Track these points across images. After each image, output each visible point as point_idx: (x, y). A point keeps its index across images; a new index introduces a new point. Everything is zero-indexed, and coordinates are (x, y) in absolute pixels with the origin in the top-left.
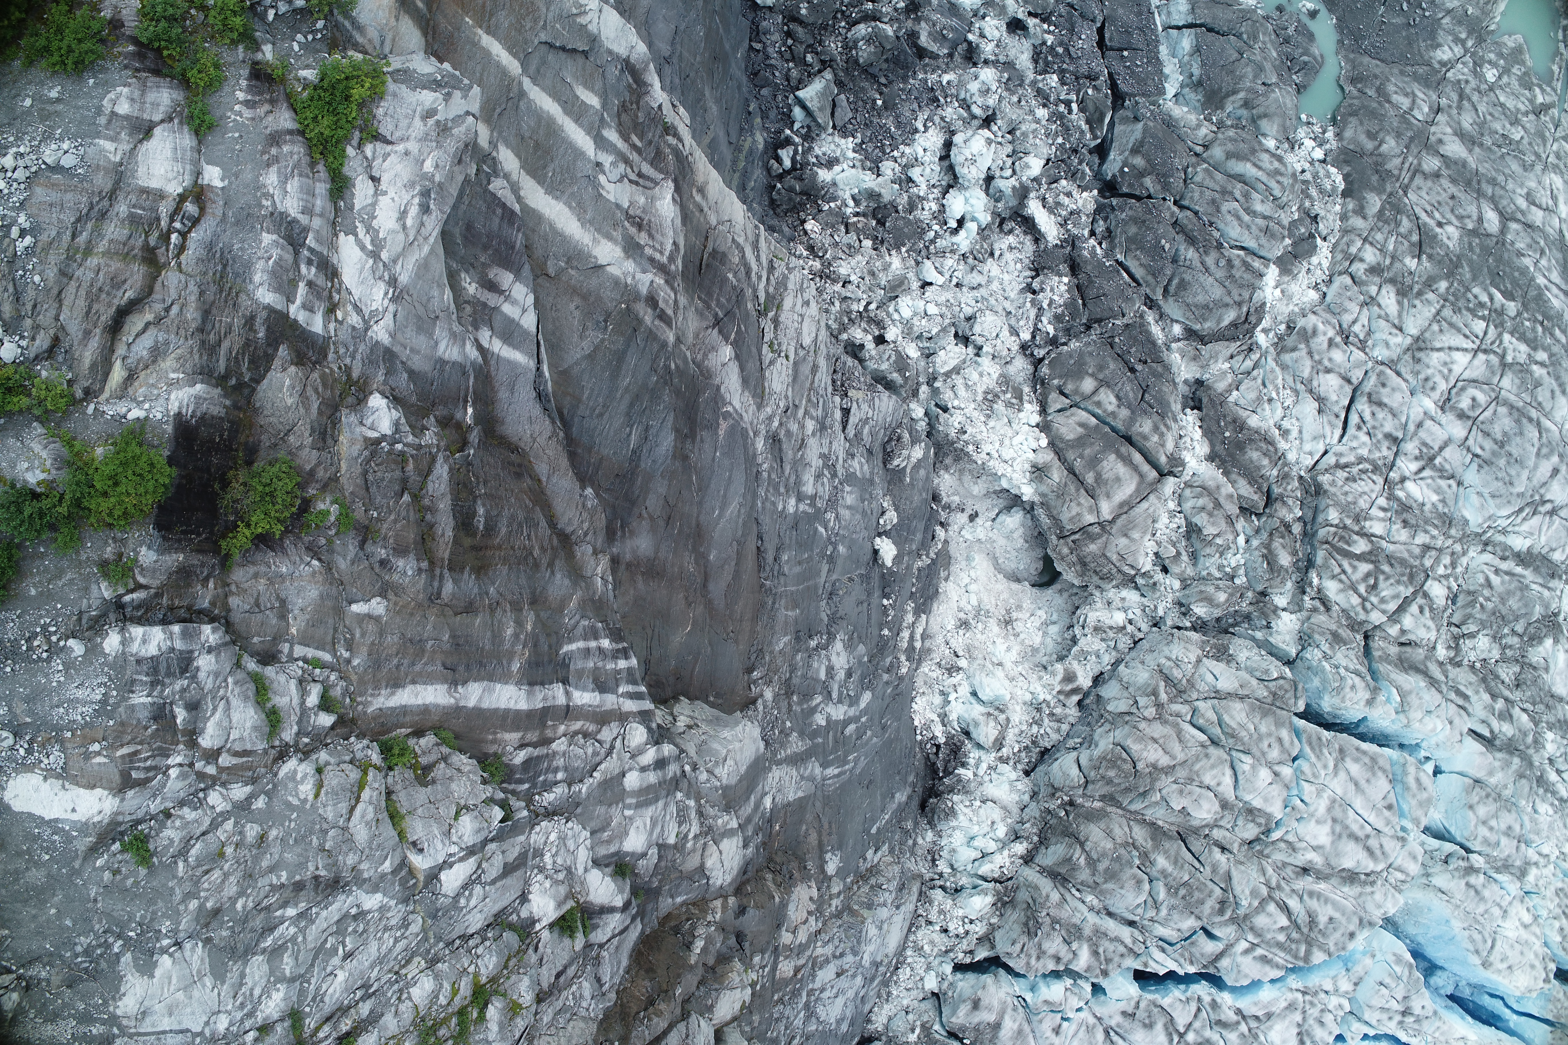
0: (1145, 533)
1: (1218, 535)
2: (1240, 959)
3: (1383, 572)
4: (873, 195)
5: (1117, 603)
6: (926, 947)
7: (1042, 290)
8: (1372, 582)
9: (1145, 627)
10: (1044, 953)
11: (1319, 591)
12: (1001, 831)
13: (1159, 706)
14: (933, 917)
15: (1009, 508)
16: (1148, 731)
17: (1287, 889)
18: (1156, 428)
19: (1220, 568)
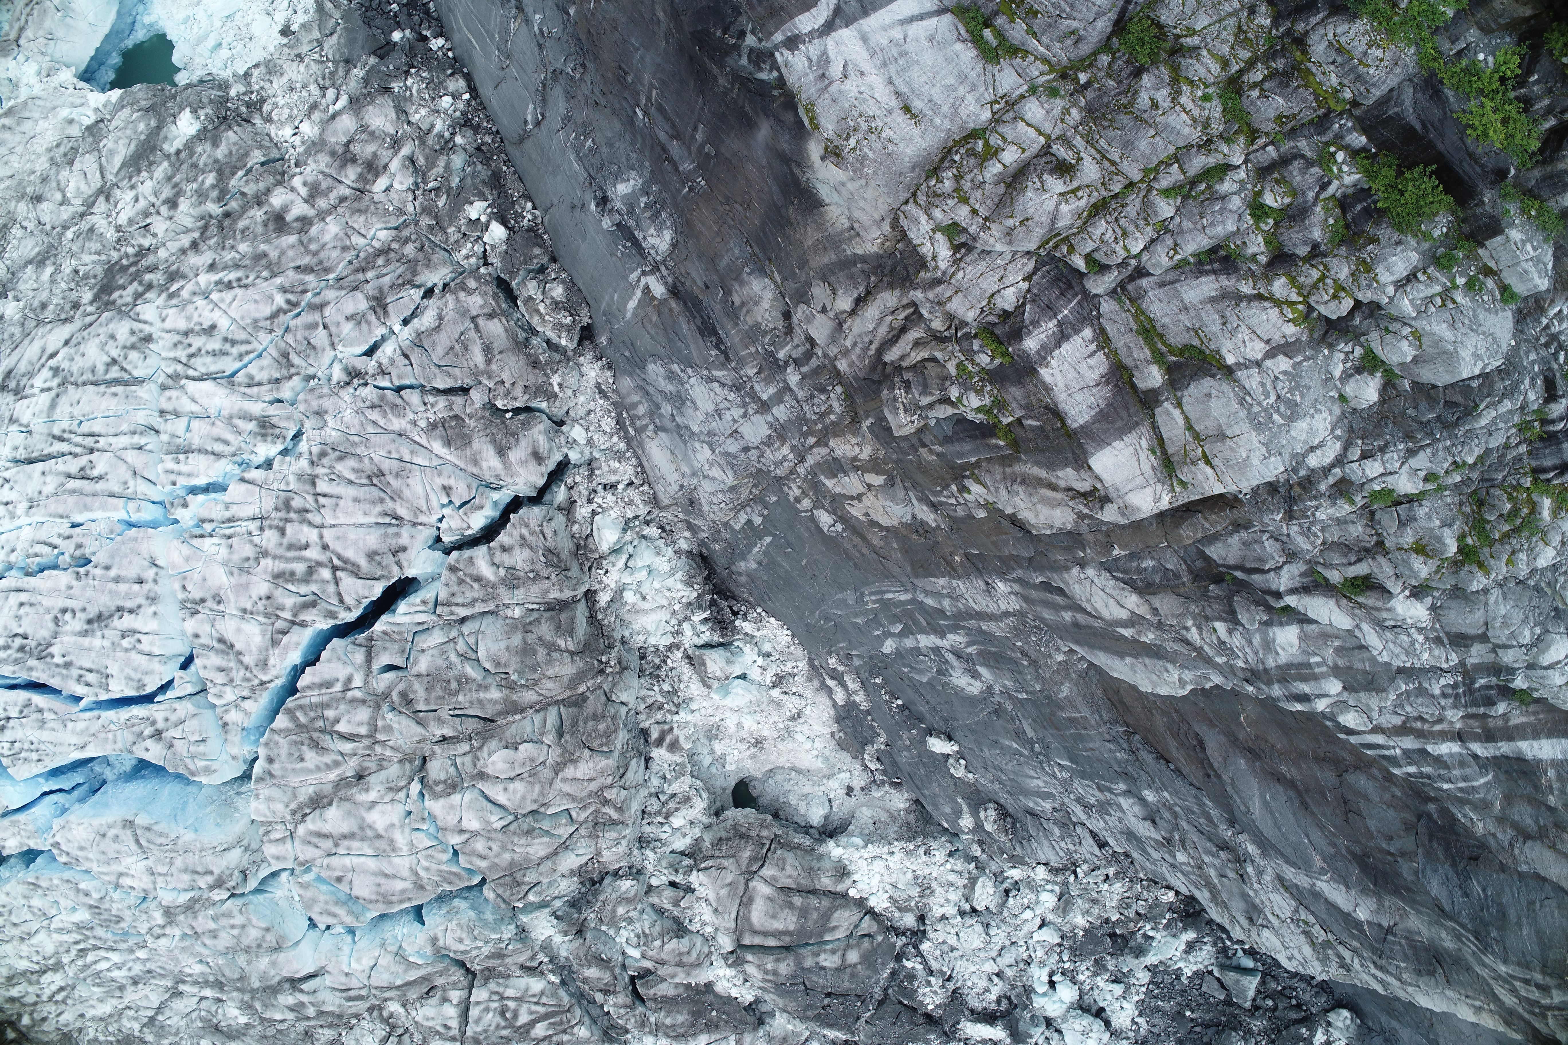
0: (718, 899)
1: (662, 946)
2: (349, 670)
3: (505, 1028)
4: (1140, 952)
5: (687, 830)
6: (617, 465)
7: (943, 986)
8: (508, 1015)
9: (647, 829)
10: (522, 546)
11: (542, 973)
12: (629, 597)
13: (606, 802)
14: (633, 493)
15: (826, 818)
16: (602, 780)
17: (361, 752)
18: (775, 973)
19: (630, 921)
